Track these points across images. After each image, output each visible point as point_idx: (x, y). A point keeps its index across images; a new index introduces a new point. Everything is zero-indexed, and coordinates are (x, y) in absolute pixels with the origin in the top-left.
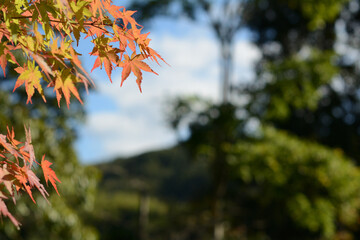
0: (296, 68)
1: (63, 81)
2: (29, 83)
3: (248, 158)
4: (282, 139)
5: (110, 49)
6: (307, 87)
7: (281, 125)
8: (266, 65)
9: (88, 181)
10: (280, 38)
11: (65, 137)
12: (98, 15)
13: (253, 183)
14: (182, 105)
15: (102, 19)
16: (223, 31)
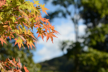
0: (97, 30)
1: (29, 42)
2: (20, 43)
3: (85, 58)
4: (95, 52)
5: (42, 31)
6: (101, 35)
7: (94, 47)
8: (89, 30)
9: (37, 69)
10: (92, 21)
11: (30, 56)
12: (38, 21)
13: (87, 65)
14: (64, 43)
15: (39, 22)
16: (75, 21)
